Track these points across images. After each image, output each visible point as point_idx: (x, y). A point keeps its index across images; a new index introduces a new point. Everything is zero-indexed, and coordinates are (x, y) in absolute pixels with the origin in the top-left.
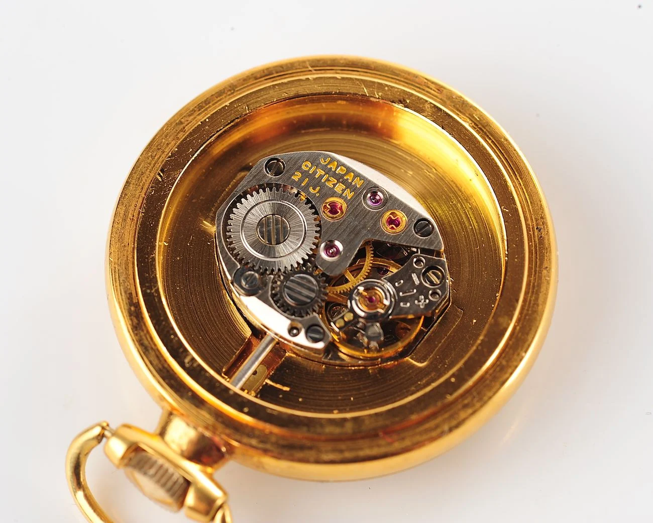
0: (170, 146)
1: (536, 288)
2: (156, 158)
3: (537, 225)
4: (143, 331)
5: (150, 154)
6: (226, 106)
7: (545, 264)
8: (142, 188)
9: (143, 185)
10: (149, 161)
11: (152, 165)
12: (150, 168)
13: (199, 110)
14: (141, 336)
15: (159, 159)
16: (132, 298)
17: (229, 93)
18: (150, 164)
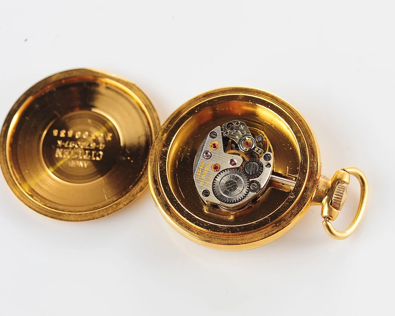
0: (208, 234)
1: (223, 92)
2: (214, 237)
3: (198, 99)
4: (285, 218)
5: (214, 240)
6: (186, 219)
7: (213, 92)
8: (228, 238)
9: (227, 238)
10: (217, 239)
11: (218, 237)
12: (219, 238)
13: (190, 229)
14: (288, 218)
15: (215, 236)
16: (274, 226)
17: (180, 221)
18: (218, 238)
